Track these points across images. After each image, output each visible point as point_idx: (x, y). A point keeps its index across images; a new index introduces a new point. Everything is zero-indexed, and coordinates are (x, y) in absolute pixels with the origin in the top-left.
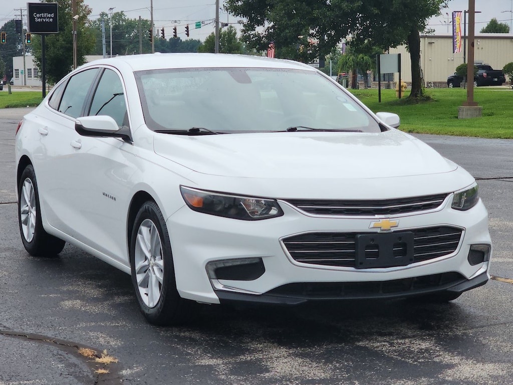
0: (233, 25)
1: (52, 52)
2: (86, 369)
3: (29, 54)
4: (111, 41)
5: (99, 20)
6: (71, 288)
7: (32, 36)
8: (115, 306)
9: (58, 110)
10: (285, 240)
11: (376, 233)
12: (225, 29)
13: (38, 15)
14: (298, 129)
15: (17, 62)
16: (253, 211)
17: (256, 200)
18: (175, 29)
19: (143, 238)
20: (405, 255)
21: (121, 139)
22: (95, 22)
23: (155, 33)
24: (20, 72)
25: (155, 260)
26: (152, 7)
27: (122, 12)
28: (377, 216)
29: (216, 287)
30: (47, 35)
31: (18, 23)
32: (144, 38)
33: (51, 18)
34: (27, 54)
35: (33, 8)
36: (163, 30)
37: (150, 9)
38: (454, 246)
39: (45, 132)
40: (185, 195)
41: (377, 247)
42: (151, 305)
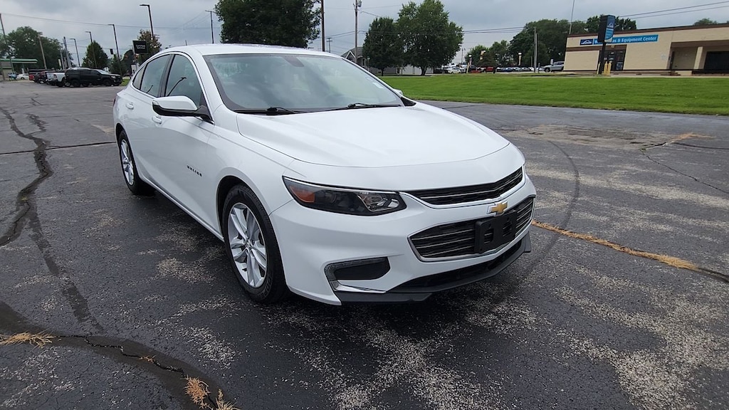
10: (412, 237)
11: (492, 217)
14: (356, 105)
19: (237, 219)
21: (199, 117)
25: (253, 244)
29: (336, 288)
39: (131, 107)
40: (291, 188)
41: (492, 231)
42: (252, 284)
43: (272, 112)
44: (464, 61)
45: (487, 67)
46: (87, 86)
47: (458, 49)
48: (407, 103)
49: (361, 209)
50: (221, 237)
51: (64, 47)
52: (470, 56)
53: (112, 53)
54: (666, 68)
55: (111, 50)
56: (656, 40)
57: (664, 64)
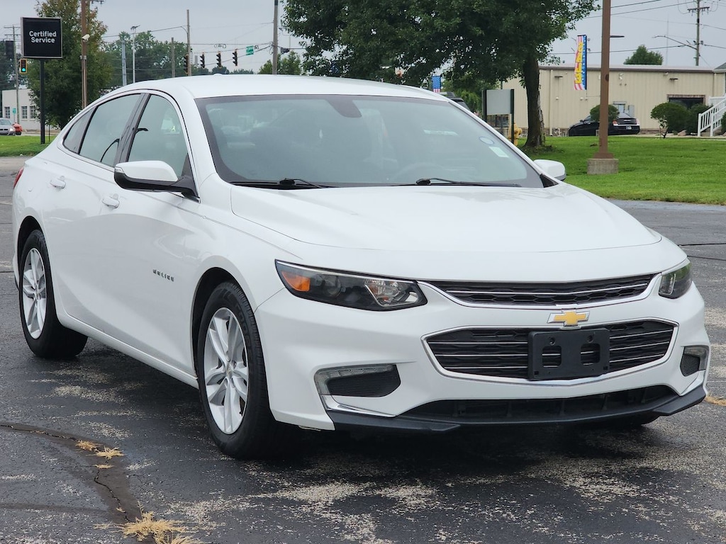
0: (295, 51)
1: (53, 84)
2: (84, 463)
3: (24, 87)
4: (134, 71)
5: (118, 43)
6: (69, 373)
7: (29, 62)
8: (122, 393)
9: (79, 153)
10: (429, 339)
11: (557, 330)
12: (285, 56)
13: (35, 34)
14: (432, 182)
15: (9, 97)
16: (382, 297)
17: (385, 282)
18: (219, 56)
19: (217, 335)
20: (597, 362)
21: (179, 194)
22: (113, 45)
23: (192, 61)
24: (11, 110)
25: (235, 367)
26: (188, 26)
27: (149, 32)
28: (558, 306)
29: (329, 406)
30: (47, 61)
31: (10, 45)
32: (178, 67)
33: (53, 37)
34: (21, 86)
35: (29, 24)
36: (203, 57)
37: (186, 28)
38: (664, 349)
39: (61, 184)
40: (283, 274)
41: (558, 350)
42: (228, 430)
43: (287, 185)
48: (547, 183)
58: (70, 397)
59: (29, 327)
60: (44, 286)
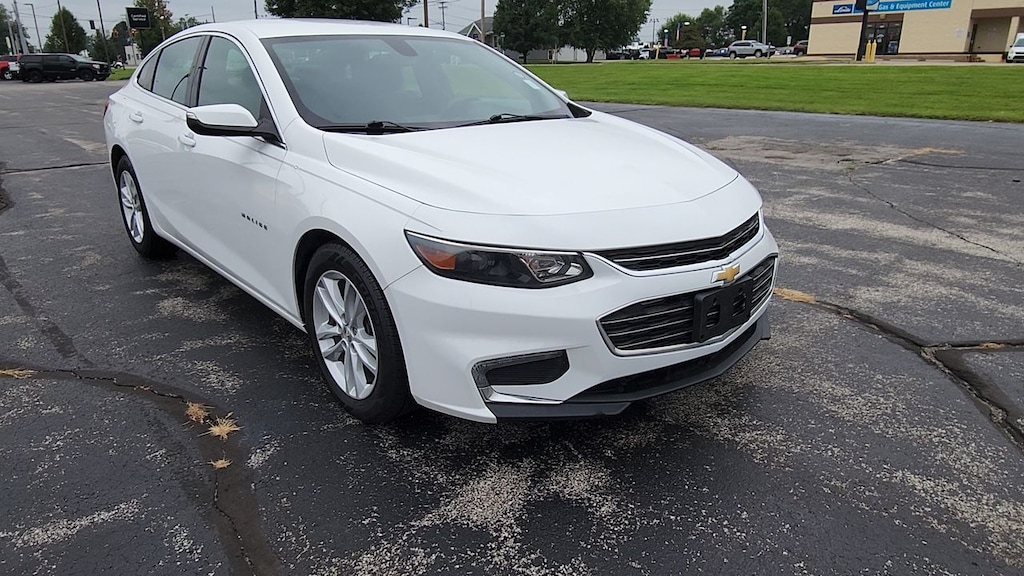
7: (134, 31)
8: (221, 305)
9: (152, 91)
10: (602, 320)
11: (719, 288)
13: (134, 16)
14: (503, 117)
19: (327, 293)
21: (260, 138)
25: (355, 333)
29: (488, 398)
30: (144, 30)
33: (144, 18)
34: (133, 44)
35: (130, 11)
39: (139, 119)
40: (418, 247)
41: (717, 308)
42: (352, 393)
43: (376, 129)
44: (656, 38)
45: (690, 49)
46: (53, 80)
47: (643, 19)
48: (578, 113)
49: (525, 278)
50: (300, 325)
51: (14, 18)
52: (666, 31)
53: (93, 27)
54: (962, 51)
55: (92, 23)
56: (949, 6)
57: (960, 44)
58: (174, 318)
59: (132, 232)
60: (139, 203)
